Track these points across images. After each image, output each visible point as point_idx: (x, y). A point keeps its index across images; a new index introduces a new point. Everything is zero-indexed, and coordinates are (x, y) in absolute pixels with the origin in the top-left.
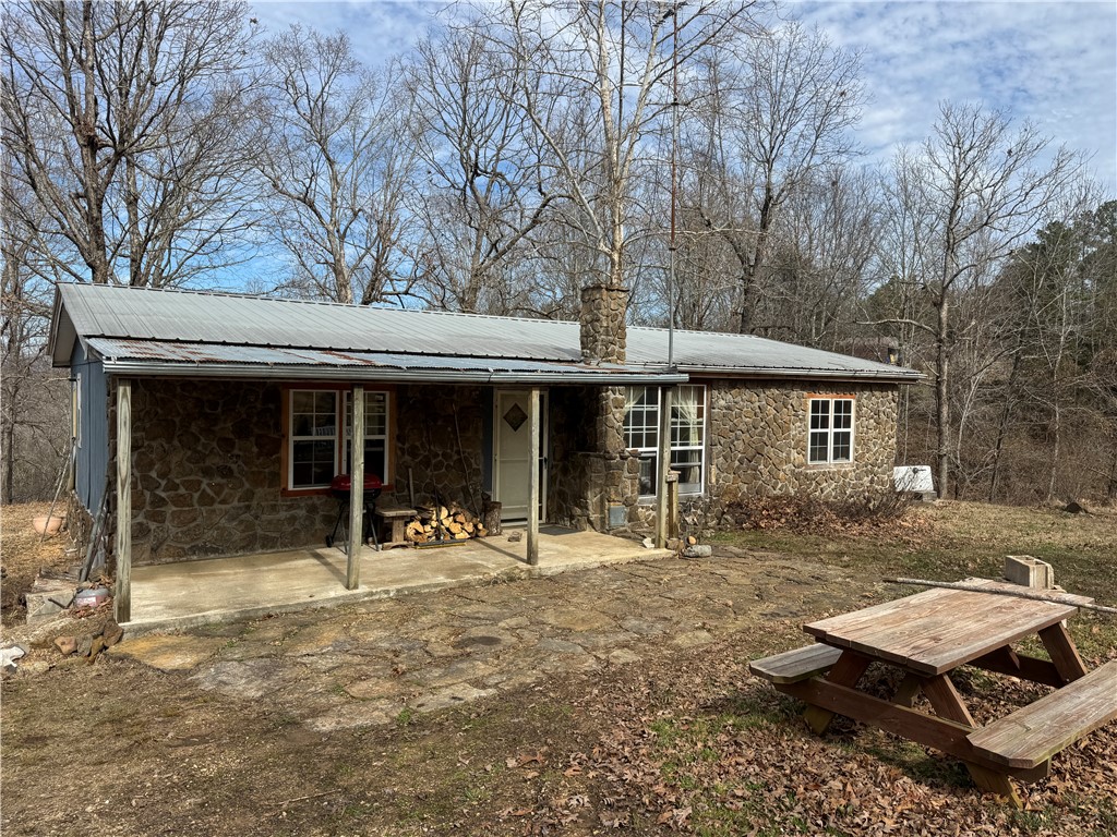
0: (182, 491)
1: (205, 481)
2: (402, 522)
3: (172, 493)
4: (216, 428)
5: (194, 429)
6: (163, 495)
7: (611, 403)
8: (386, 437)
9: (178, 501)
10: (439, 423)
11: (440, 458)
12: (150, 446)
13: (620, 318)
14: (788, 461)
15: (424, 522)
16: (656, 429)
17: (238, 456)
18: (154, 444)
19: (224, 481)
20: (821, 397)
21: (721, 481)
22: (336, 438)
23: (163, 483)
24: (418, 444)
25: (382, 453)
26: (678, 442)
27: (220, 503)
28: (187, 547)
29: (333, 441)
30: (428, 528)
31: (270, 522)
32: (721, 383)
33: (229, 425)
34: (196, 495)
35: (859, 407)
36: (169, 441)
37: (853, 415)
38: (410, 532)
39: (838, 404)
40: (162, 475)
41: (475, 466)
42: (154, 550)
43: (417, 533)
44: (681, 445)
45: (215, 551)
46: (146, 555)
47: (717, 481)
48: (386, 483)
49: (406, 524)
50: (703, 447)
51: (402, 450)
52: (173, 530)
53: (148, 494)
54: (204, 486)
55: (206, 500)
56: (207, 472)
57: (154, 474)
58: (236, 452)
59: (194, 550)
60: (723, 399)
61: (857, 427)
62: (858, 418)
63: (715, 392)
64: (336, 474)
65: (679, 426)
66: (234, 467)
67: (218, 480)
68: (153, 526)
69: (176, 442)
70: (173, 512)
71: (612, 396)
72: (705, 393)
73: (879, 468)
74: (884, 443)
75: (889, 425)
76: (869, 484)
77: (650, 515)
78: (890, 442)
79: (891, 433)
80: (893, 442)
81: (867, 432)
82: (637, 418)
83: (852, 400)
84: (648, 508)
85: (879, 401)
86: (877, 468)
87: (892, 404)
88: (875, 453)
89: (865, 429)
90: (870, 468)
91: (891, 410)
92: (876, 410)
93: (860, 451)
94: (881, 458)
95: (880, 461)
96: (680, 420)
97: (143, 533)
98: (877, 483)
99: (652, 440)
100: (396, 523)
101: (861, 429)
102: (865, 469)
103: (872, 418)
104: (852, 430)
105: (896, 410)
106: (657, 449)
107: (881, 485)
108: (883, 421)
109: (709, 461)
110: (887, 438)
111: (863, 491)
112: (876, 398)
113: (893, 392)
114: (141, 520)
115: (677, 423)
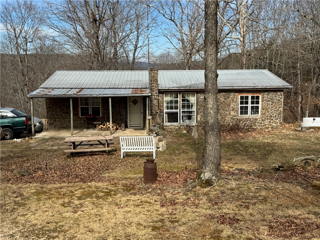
0: (59, 116)
1: (64, 115)
3: (57, 117)
4: (65, 104)
5: (61, 105)
6: (56, 117)
7: (153, 99)
8: (100, 106)
9: (59, 118)
10: (113, 103)
12: (53, 108)
13: (155, 77)
14: (230, 114)
15: (104, 125)
16: (178, 105)
19: (67, 115)
20: (244, 95)
21: (202, 120)
22: (89, 106)
23: (56, 115)
24: (108, 108)
25: (100, 110)
26: (186, 108)
27: (67, 119)
28: (60, 127)
29: (88, 107)
30: (104, 127)
31: (76, 123)
32: (201, 92)
33: (67, 104)
34: (62, 117)
35: (263, 98)
37: (260, 100)
38: (100, 127)
39: (253, 98)
40: (56, 113)
41: (122, 113)
43: (102, 127)
45: (66, 128)
46: (53, 128)
47: (201, 120)
48: (101, 116)
49: (99, 125)
50: (195, 110)
51: (104, 109)
52: (58, 124)
53: (53, 117)
54: (63, 115)
55: (64, 118)
56: (64, 113)
57: (54, 113)
59: (62, 128)
60: (202, 96)
61: (263, 104)
62: (263, 101)
63: (200, 95)
64: (90, 114)
66: (69, 112)
67: (66, 114)
68: (54, 122)
69: (58, 107)
70: (58, 120)
71: (154, 97)
72: (196, 95)
73: (274, 118)
74: (276, 110)
75: (279, 103)
76: (268, 123)
77: (176, 128)
78: (280, 109)
79: (280, 106)
80: (281, 109)
81: (267, 106)
82: (171, 102)
83: (260, 95)
84: (175, 126)
85: (274, 96)
86: (273, 118)
87: (281, 96)
88: (272, 113)
89: (266, 105)
90: (269, 117)
91: (280, 98)
92: (272, 98)
93: (264, 112)
94: (275, 114)
95: (274, 115)
96: (186, 102)
97: (52, 124)
98: (272, 123)
99: (176, 108)
100: (97, 125)
101: (264, 105)
102: (266, 118)
103: (270, 101)
104: (260, 105)
105: (283, 98)
106: (179, 110)
107: (275, 123)
108: (275, 102)
109: (197, 114)
110: (278, 108)
111: (265, 125)
112: (271, 95)
113: (281, 93)
114: (52, 121)
115: (185, 103)
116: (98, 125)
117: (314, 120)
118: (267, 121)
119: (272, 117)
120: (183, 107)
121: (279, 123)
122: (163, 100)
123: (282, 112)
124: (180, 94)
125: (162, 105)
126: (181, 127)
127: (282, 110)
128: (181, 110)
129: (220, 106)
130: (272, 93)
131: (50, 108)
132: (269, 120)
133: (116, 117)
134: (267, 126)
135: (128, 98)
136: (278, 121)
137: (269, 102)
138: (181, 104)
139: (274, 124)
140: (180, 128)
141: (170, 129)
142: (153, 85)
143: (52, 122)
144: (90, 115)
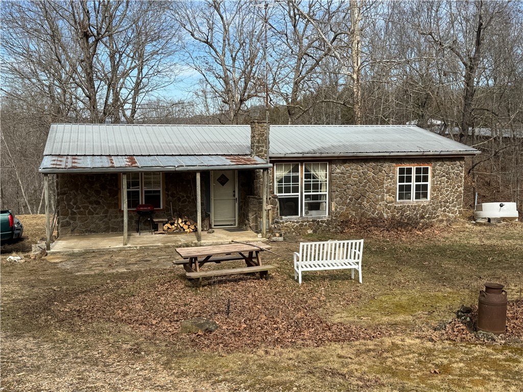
0: (82, 209)
1: (90, 206)
3: (78, 210)
4: (94, 187)
5: (85, 187)
6: (75, 211)
7: (261, 174)
8: (161, 189)
9: (80, 213)
10: (184, 183)
11: (185, 198)
12: (70, 193)
13: (265, 135)
14: (382, 199)
15: (172, 224)
16: (298, 184)
17: (102, 197)
18: (71, 192)
19: (97, 206)
20: (406, 166)
21: (338, 210)
22: (140, 190)
23: (75, 206)
24: (175, 192)
25: (159, 196)
26: (312, 190)
27: (97, 214)
28: (84, 230)
30: (173, 227)
31: (115, 222)
32: (337, 161)
33: (98, 185)
34: (87, 211)
35: (434, 171)
36: (77, 191)
37: (430, 175)
38: (165, 228)
39: (418, 171)
40: (75, 204)
42: (72, 231)
43: (169, 228)
44: (313, 192)
45: (94, 232)
46: (70, 232)
47: (336, 210)
48: (161, 208)
49: (164, 225)
50: (327, 193)
51: (168, 195)
52: (79, 224)
53: (69, 210)
54: (90, 208)
55: (90, 213)
56: (90, 203)
57: (71, 203)
58: (101, 195)
59: (86, 231)
60: (339, 169)
61: (433, 182)
62: (433, 176)
63: (334, 166)
64: (140, 203)
66: (101, 201)
67: (95, 206)
68: (72, 222)
69: (79, 192)
70: (79, 217)
72: (328, 166)
73: (450, 203)
74: (454, 190)
75: (458, 180)
76: (442, 213)
77: (295, 225)
78: (459, 190)
79: (459, 184)
80: (462, 189)
81: (440, 184)
82: (287, 179)
83: (429, 167)
84: (293, 222)
85: (450, 167)
86: (448, 204)
87: (460, 168)
88: (447, 196)
89: (439, 183)
90: (443, 203)
91: (459, 172)
92: (447, 171)
93: (435, 195)
94: (452, 198)
95: (451, 200)
96: (312, 180)
97: (68, 224)
98: (449, 212)
99: (296, 190)
100: (159, 224)
101: (436, 182)
102: (439, 204)
103: (444, 176)
104: (429, 183)
105: (464, 172)
106: (299, 194)
107: (452, 213)
108: (453, 177)
109: (331, 199)
110: (456, 187)
111: (438, 216)
112: (447, 165)
113: (461, 162)
114: (67, 219)
115: (310, 181)
116: (162, 224)
117: (501, 206)
118: (440, 209)
119: (447, 202)
120: (308, 187)
121: (458, 212)
122: (273, 176)
123: (462, 195)
124: (302, 165)
125: (271, 184)
126: (304, 224)
127: (462, 192)
128: (304, 194)
129: (368, 185)
130: (448, 163)
131: (64, 194)
132: (443, 208)
133: (190, 208)
134: (440, 218)
135: (212, 173)
136: (456, 209)
137: (444, 178)
138: (304, 183)
139: (450, 214)
140: (301, 225)
141: (286, 228)
142: (261, 148)
143: (67, 221)
144: (142, 206)
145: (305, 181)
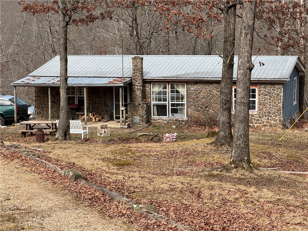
2: (81, 116)
3: (45, 106)
6: (43, 106)
7: (136, 89)
10: (99, 93)
11: (99, 102)
17: (56, 99)
18: (42, 96)
19: (54, 104)
21: (193, 114)
22: (75, 96)
24: (93, 98)
25: (84, 100)
27: (54, 108)
28: (47, 117)
30: (87, 117)
32: (191, 82)
33: (54, 92)
35: (260, 91)
36: (44, 96)
37: (257, 94)
38: (82, 118)
41: (108, 104)
42: (42, 117)
44: (176, 101)
45: (52, 118)
46: (41, 117)
47: (191, 114)
50: (185, 103)
51: (89, 99)
52: (45, 113)
53: (41, 106)
57: (42, 102)
58: (56, 98)
60: (193, 88)
61: (259, 98)
62: (259, 95)
63: (190, 86)
64: (75, 104)
65: (175, 96)
66: (56, 101)
68: (42, 112)
70: (45, 110)
71: (137, 87)
72: (186, 85)
73: (272, 114)
74: (275, 105)
75: (278, 98)
76: (266, 120)
77: (164, 122)
78: (279, 105)
79: (279, 101)
80: (281, 105)
81: (265, 101)
82: (159, 93)
83: (256, 88)
84: (163, 120)
85: (271, 89)
86: (271, 114)
87: (279, 90)
88: (270, 108)
89: (264, 99)
90: (267, 114)
91: (278, 92)
92: (269, 92)
93: (261, 107)
94: (274, 110)
95: (273, 112)
96: (175, 94)
97: (40, 113)
98: (271, 120)
99: (165, 100)
100: (80, 115)
101: (261, 99)
102: (264, 114)
103: (267, 95)
104: (257, 99)
105: (282, 92)
106: (167, 102)
107: (273, 121)
108: (274, 96)
109: (188, 107)
110: (277, 103)
111: (263, 122)
112: (268, 88)
113: (279, 86)
114: (40, 110)
118: (265, 117)
119: (270, 113)
120: (173, 99)
121: (278, 120)
122: (151, 91)
123: (281, 108)
124: (168, 85)
125: (149, 96)
126: (170, 121)
127: (281, 106)
128: (170, 103)
129: (213, 99)
130: (269, 86)
131: (38, 97)
132: (267, 117)
134: (265, 123)
136: (277, 118)
138: (170, 96)
139: (272, 122)
140: (168, 122)
141: (158, 124)
142: (136, 74)
143: (40, 111)
145: (171, 95)
